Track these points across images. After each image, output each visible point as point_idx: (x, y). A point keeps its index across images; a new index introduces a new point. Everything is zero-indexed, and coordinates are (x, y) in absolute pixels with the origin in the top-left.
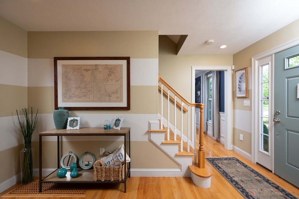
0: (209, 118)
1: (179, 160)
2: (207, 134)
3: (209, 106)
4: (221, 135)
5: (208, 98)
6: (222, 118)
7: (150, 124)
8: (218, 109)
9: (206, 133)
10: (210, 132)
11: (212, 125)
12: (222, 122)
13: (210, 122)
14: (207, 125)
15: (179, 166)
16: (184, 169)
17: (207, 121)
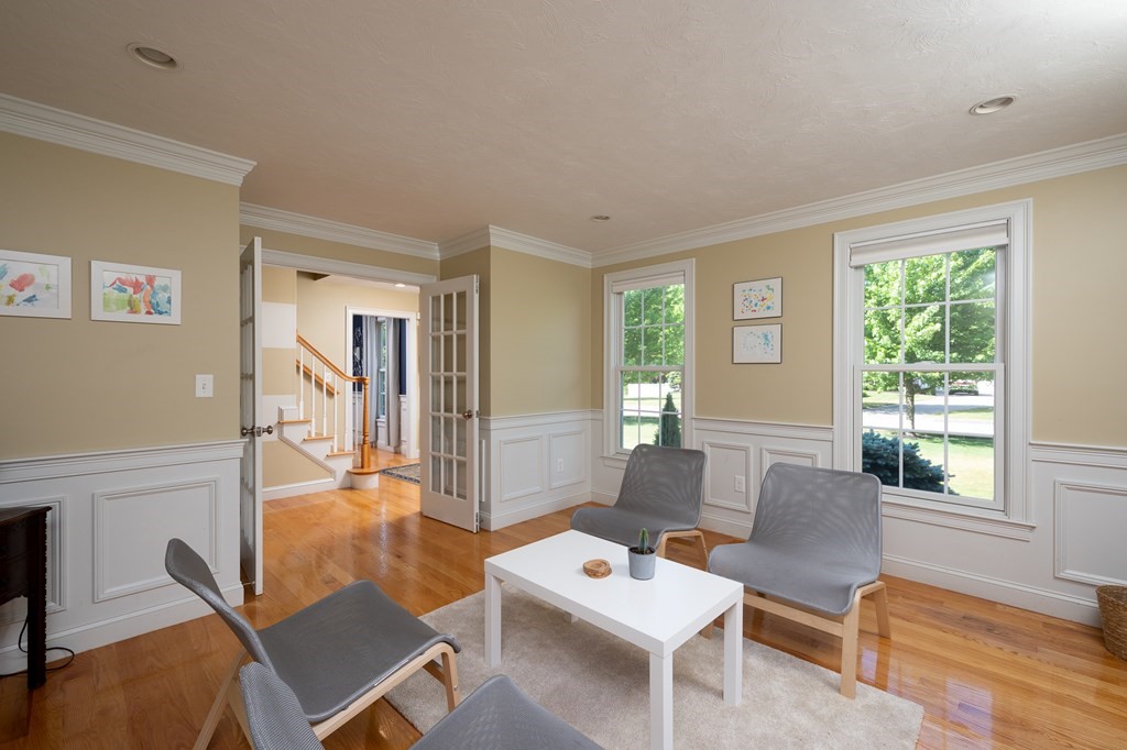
0: (380, 412)
1: (331, 464)
2: (376, 447)
3: (380, 387)
4: (403, 438)
5: (379, 367)
6: (403, 406)
7: (281, 412)
8: (397, 390)
9: (374, 445)
10: (382, 442)
11: (385, 425)
12: (403, 413)
13: (383, 418)
14: (377, 427)
15: (331, 472)
16: (341, 474)
17: (378, 417)
